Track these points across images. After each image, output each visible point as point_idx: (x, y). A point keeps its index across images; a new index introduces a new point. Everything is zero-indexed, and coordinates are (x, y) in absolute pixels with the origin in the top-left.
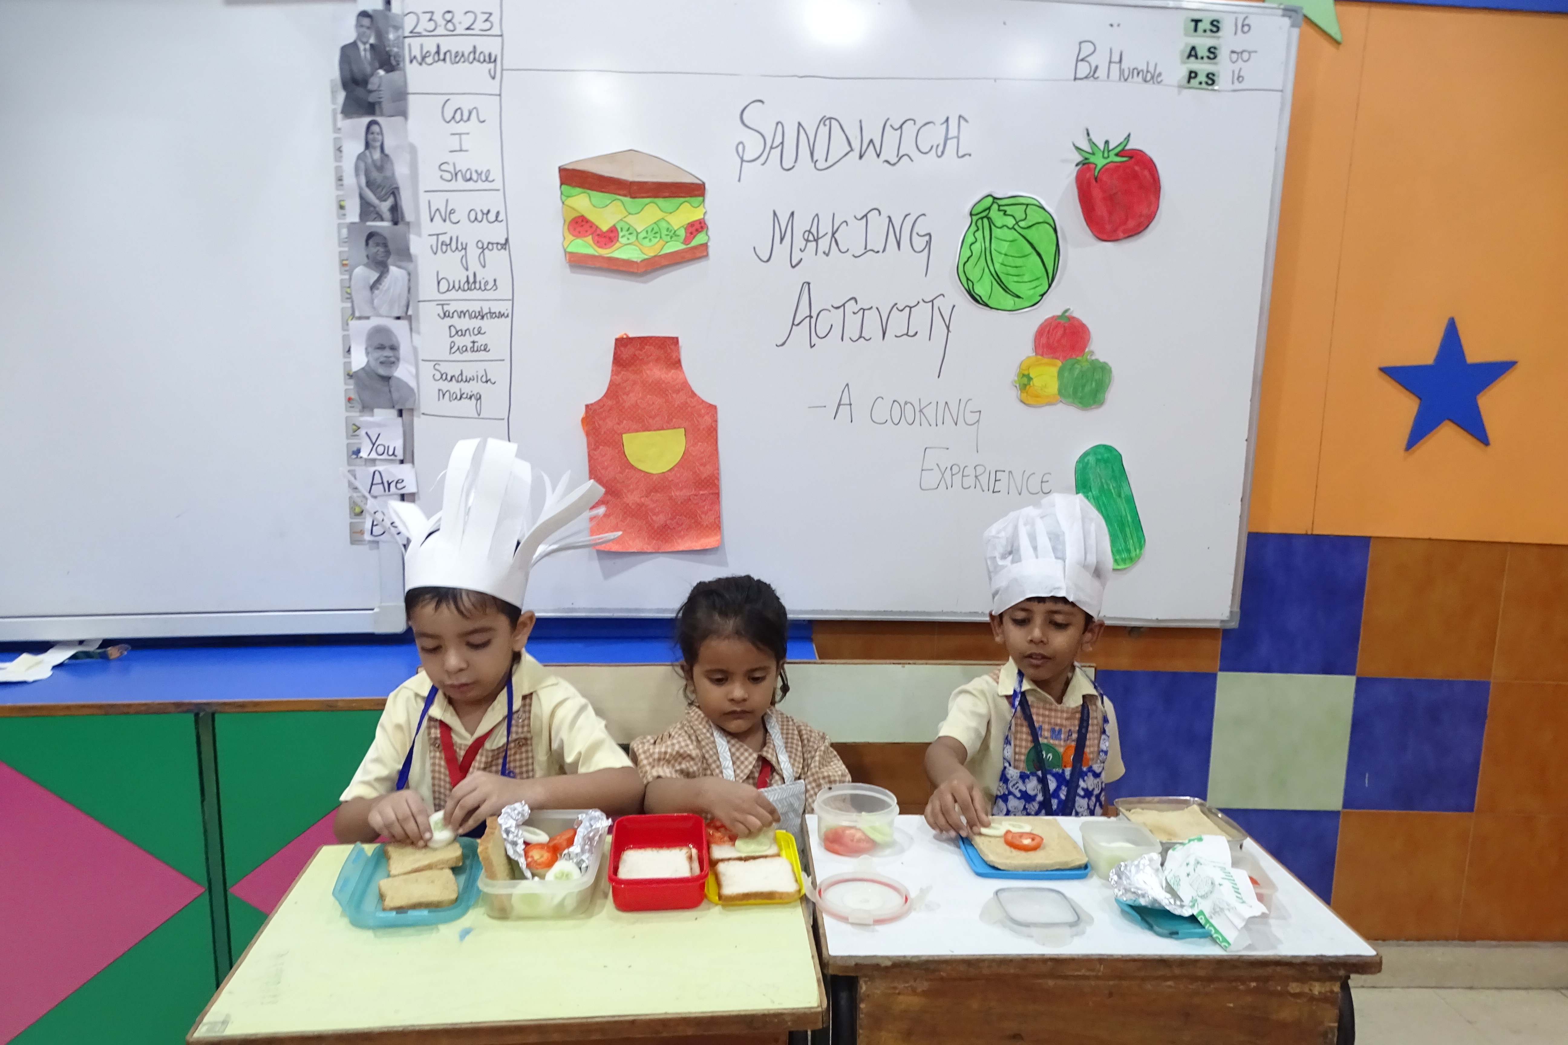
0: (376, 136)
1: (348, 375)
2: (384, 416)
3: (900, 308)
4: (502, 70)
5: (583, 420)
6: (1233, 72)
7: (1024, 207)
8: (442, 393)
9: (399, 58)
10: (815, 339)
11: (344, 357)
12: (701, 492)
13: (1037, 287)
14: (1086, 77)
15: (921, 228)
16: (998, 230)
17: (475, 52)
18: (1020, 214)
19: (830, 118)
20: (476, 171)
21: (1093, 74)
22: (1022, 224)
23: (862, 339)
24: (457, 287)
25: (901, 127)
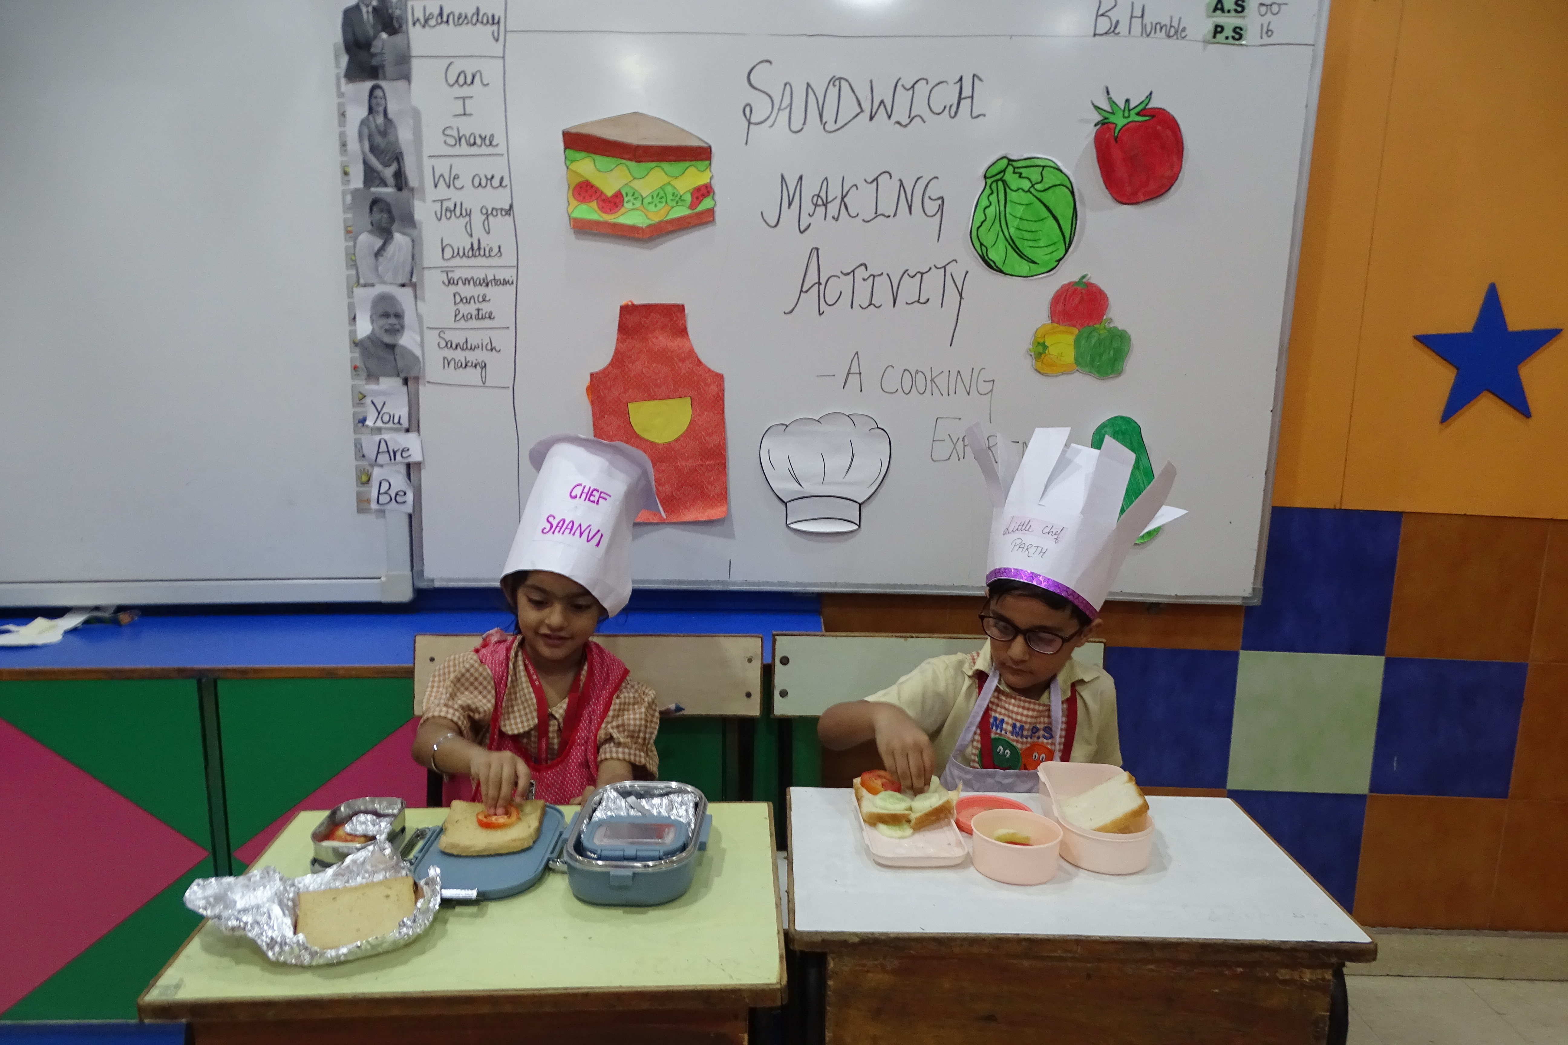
0: (379, 100)
1: (354, 343)
2: (389, 384)
3: (912, 274)
4: (506, 31)
5: (588, 389)
6: (1262, 26)
7: (1041, 169)
8: (447, 362)
9: (401, 20)
10: (823, 306)
11: (350, 324)
12: (707, 463)
13: (1053, 252)
14: (1106, 33)
15: (933, 191)
16: (1014, 193)
17: (478, 15)
18: (1036, 177)
19: (840, 79)
20: (480, 136)
21: (1113, 30)
22: (1038, 187)
23: (872, 306)
24: (461, 253)
25: (913, 87)
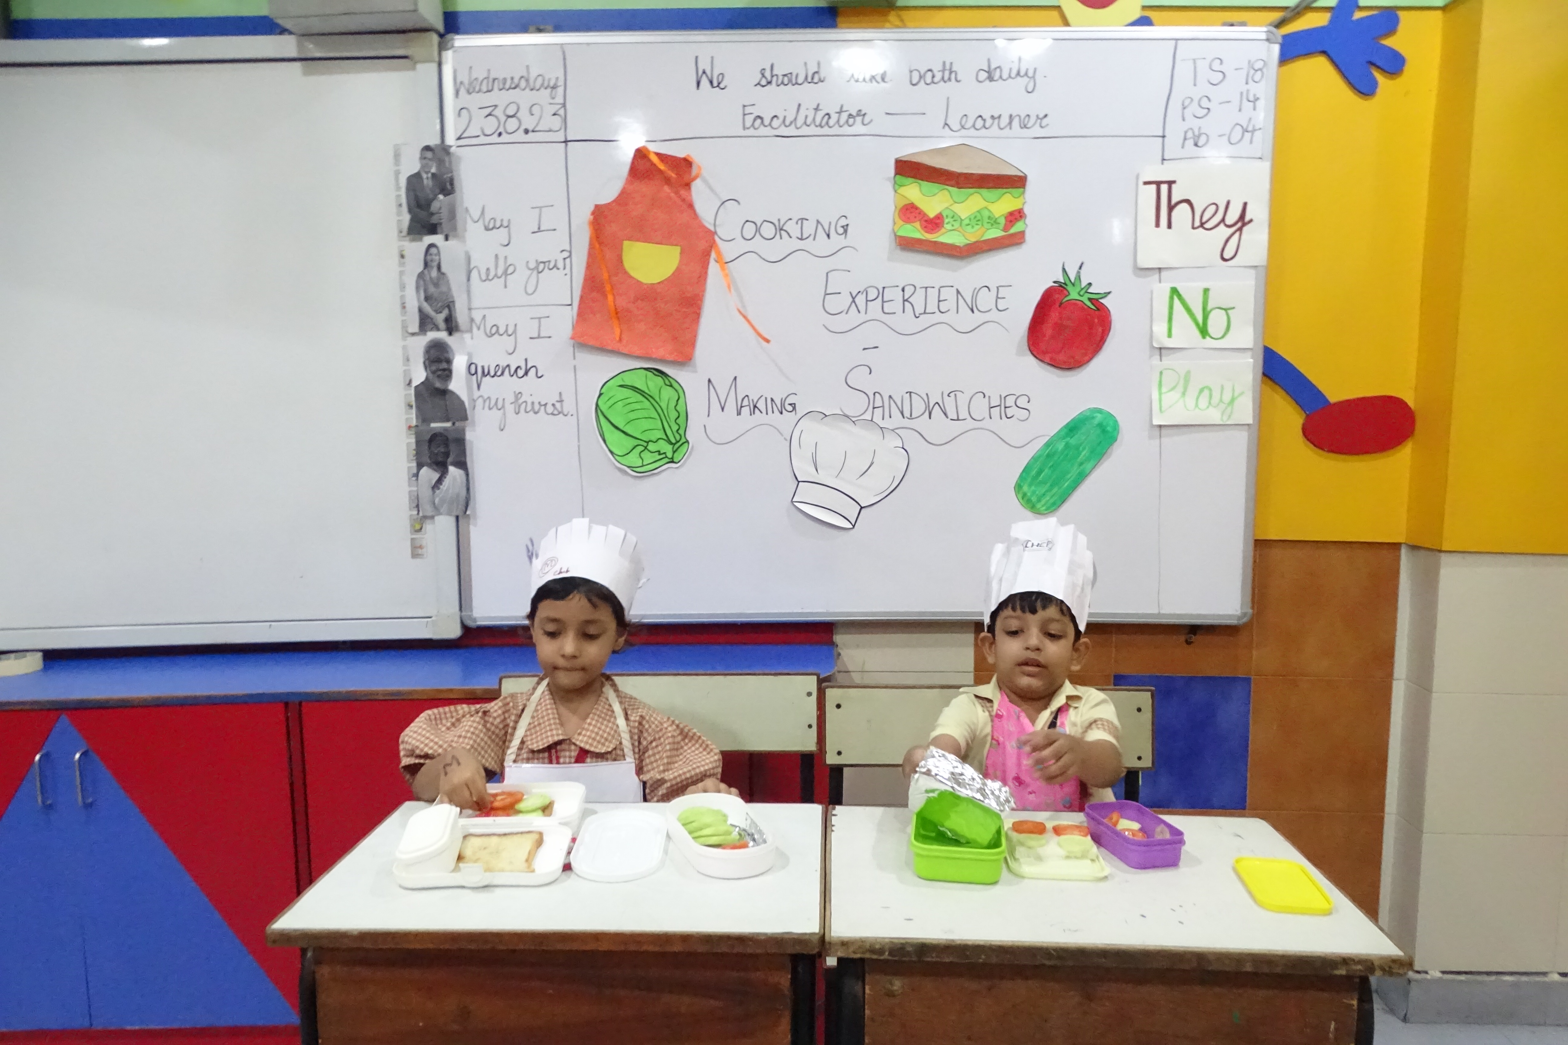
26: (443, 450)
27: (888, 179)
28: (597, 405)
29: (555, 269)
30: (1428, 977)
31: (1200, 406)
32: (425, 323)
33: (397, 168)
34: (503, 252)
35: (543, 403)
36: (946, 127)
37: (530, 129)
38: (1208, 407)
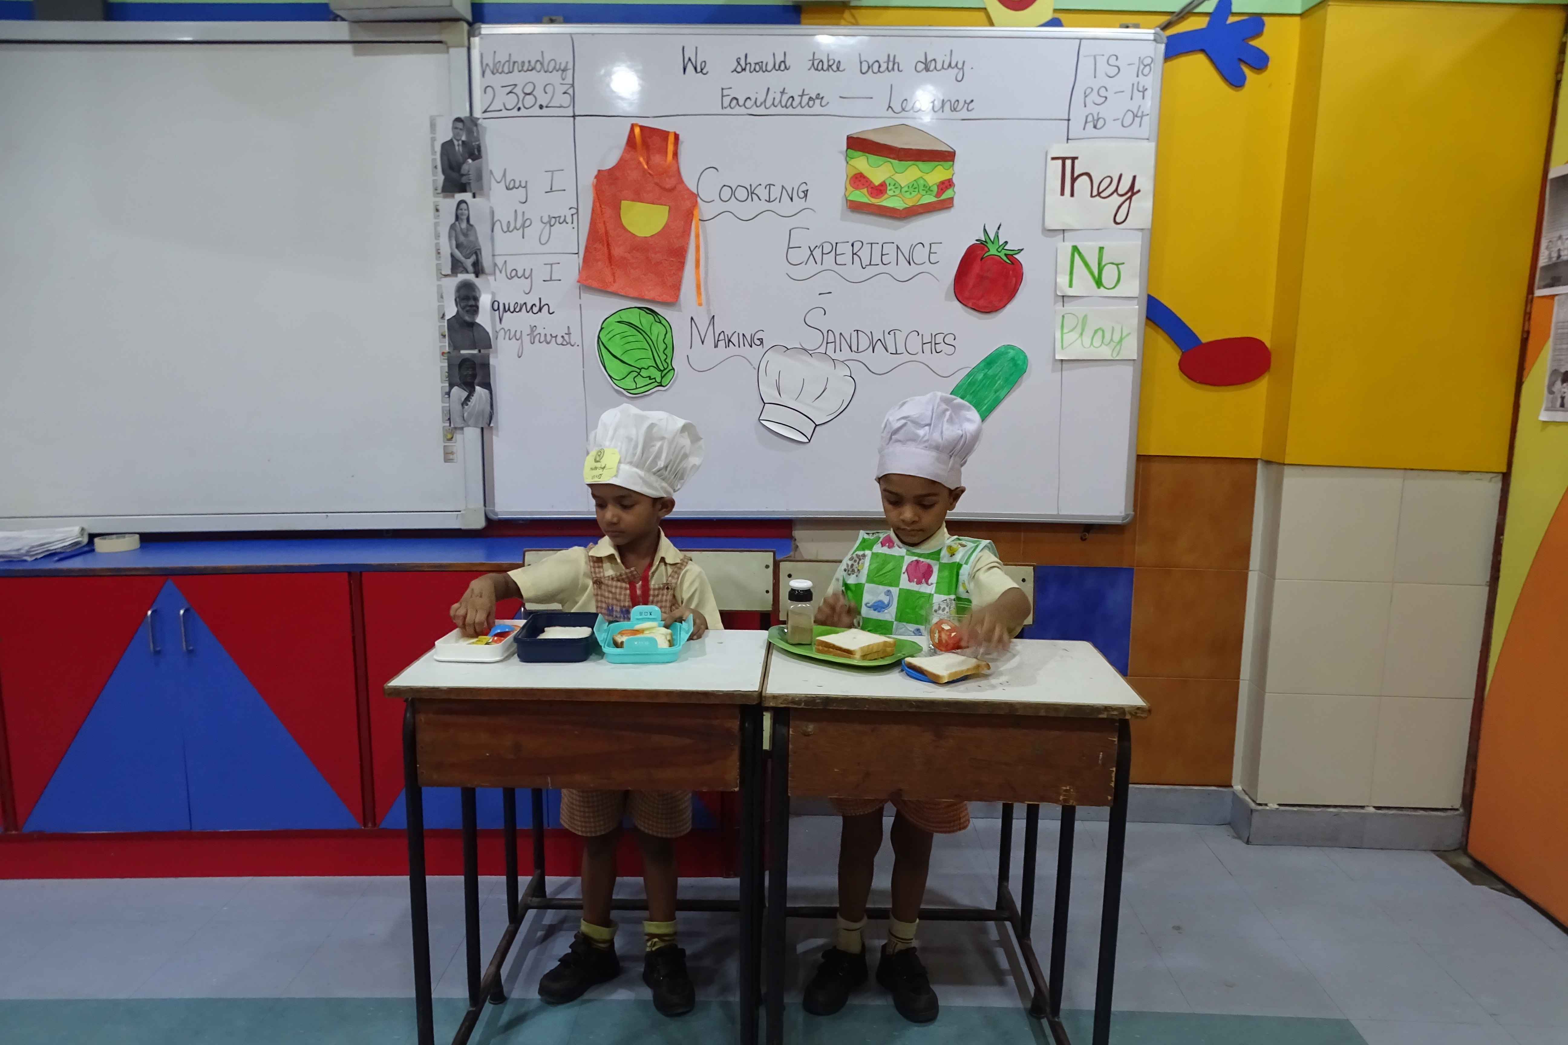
26: (470, 373)
27: (841, 152)
28: (599, 337)
29: (564, 223)
30: (1268, 808)
31: (1094, 344)
32: (456, 266)
33: (433, 136)
34: (521, 208)
35: (553, 335)
36: (890, 109)
37: (544, 104)
38: (1101, 345)
